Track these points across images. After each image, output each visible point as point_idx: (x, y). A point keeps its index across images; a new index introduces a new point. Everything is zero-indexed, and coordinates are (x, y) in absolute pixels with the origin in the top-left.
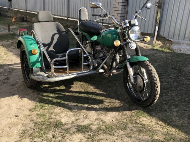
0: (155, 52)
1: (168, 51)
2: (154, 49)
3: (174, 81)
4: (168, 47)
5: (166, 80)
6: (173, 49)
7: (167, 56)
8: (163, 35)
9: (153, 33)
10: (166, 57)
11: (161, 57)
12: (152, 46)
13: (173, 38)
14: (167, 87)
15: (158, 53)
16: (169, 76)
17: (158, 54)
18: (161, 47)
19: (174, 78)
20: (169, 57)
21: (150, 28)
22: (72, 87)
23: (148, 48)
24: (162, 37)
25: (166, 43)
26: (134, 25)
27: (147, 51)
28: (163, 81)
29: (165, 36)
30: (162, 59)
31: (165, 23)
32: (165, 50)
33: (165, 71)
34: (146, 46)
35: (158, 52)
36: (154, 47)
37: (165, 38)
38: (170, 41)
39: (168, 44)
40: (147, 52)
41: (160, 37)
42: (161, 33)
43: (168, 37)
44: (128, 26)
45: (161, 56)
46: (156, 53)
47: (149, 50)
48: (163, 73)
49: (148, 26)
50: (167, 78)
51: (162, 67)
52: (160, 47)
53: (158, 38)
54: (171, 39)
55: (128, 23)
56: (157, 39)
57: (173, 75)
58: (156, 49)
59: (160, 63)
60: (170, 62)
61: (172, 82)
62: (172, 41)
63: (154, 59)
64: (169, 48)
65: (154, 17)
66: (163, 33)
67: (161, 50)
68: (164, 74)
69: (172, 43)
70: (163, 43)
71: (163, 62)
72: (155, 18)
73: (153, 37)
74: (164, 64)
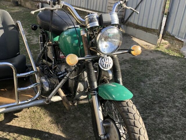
0: (159, 55)
1: (176, 54)
2: (157, 51)
3: (182, 114)
4: (177, 49)
5: (169, 110)
6: (184, 53)
7: (175, 65)
8: (172, 32)
9: (158, 29)
10: (173, 66)
11: (165, 65)
12: (156, 46)
13: (185, 38)
14: (170, 127)
15: (162, 58)
16: (174, 102)
17: (162, 60)
18: (168, 48)
19: (182, 107)
20: (177, 66)
21: (155, 22)
22: (17, 117)
23: (150, 48)
24: (170, 36)
25: (174, 44)
26: (109, 24)
27: (148, 53)
28: (164, 113)
29: (174, 33)
30: (166, 69)
31: (176, 16)
32: (172, 53)
33: (169, 92)
34: (149, 46)
35: (163, 56)
36: (158, 47)
37: (174, 37)
38: (181, 41)
39: (177, 46)
40: (147, 55)
41: (167, 35)
42: (169, 30)
43: (178, 36)
44: (97, 26)
45: (165, 63)
46: (159, 58)
47: (151, 52)
48: (165, 95)
49: (152, 20)
50: (171, 107)
51: (165, 84)
52: (166, 49)
53: (164, 36)
54: (182, 38)
55: (96, 19)
56: (163, 38)
57: (181, 102)
58: (161, 51)
59: (163, 76)
60: (178, 75)
61: (179, 116)
62: (183, 42)
63: (155, 69)
64: (178, 51)
65: (160, 8)
66: (171, 30)
67: (167, 52)
68: (167, 97)
69: (183, 44)
70: (170, 43)
71: (167, 76)
72: (162, 9)
73: (158, 34)
74: (169, 79)
